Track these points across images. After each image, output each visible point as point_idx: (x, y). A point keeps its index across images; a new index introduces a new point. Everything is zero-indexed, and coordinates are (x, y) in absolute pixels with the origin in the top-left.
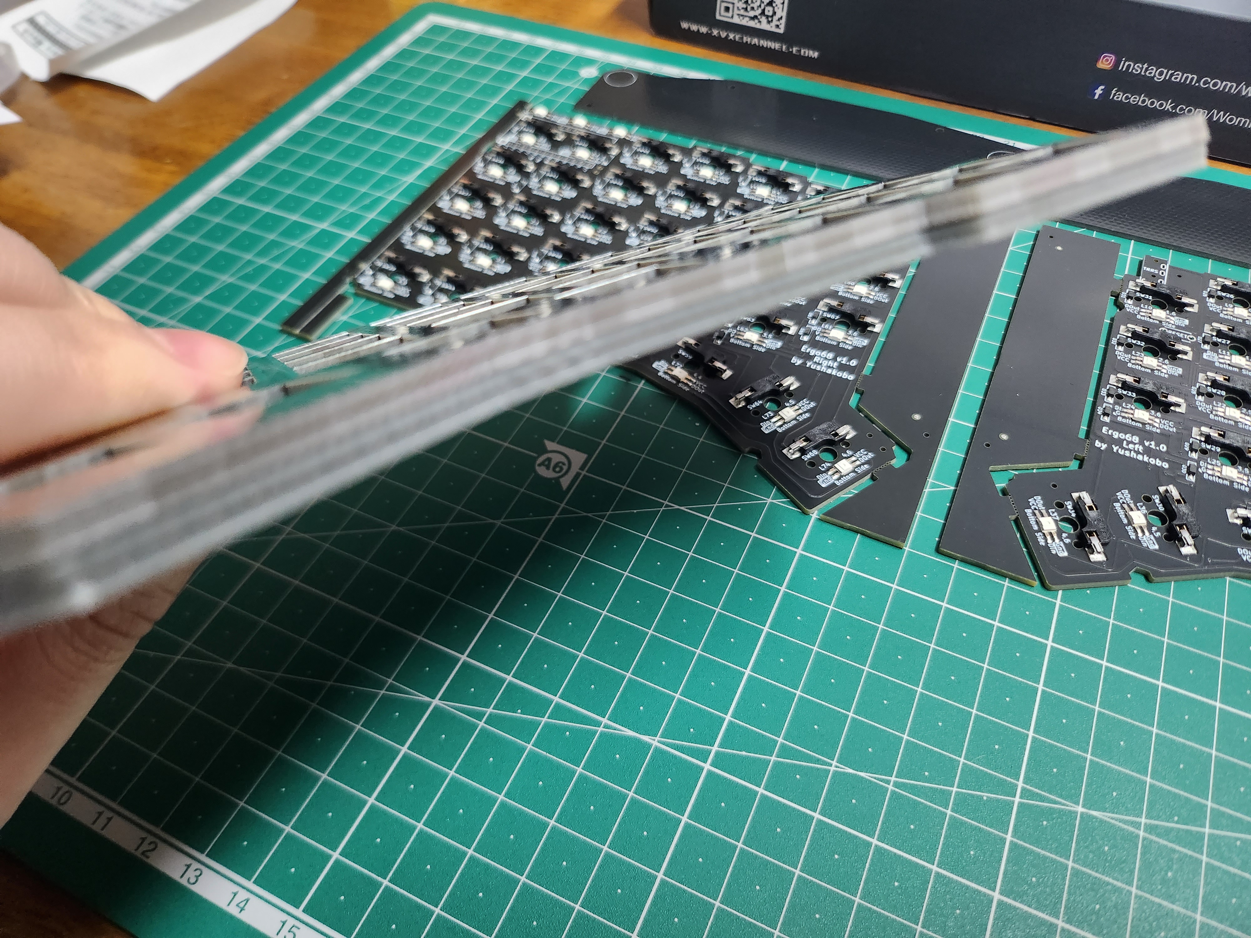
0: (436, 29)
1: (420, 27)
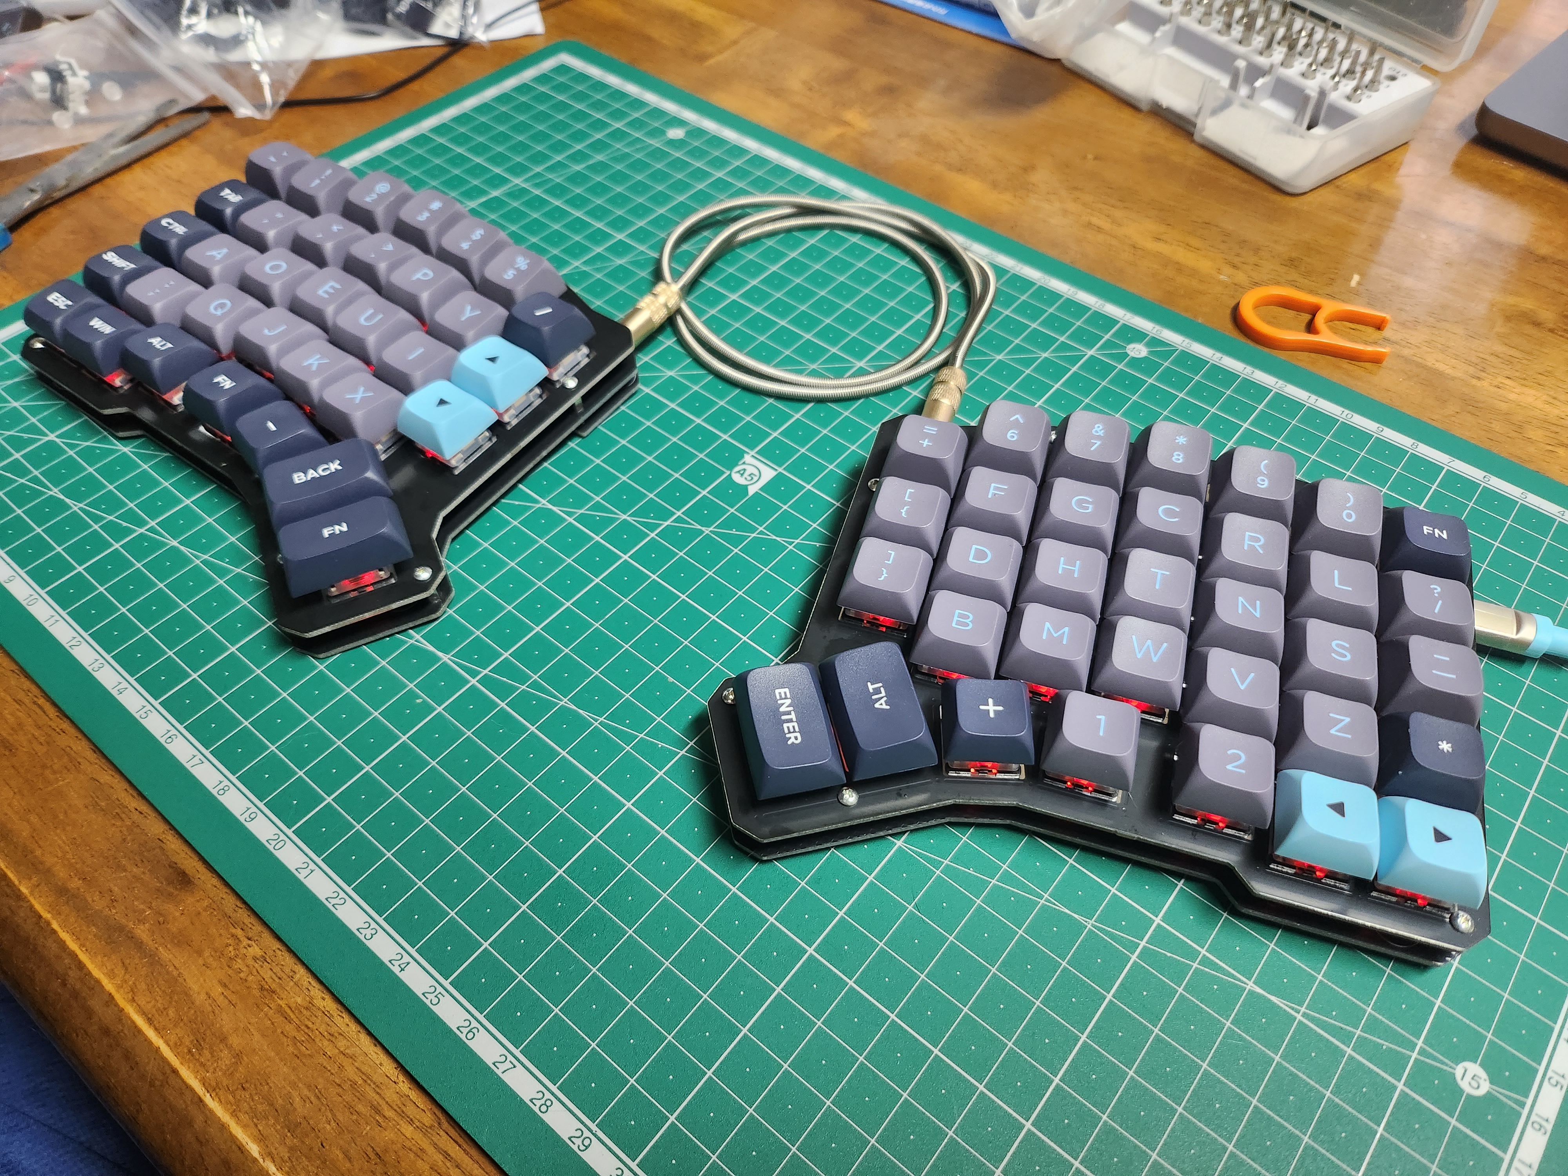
0: (563, 69)
1: (548, 65)
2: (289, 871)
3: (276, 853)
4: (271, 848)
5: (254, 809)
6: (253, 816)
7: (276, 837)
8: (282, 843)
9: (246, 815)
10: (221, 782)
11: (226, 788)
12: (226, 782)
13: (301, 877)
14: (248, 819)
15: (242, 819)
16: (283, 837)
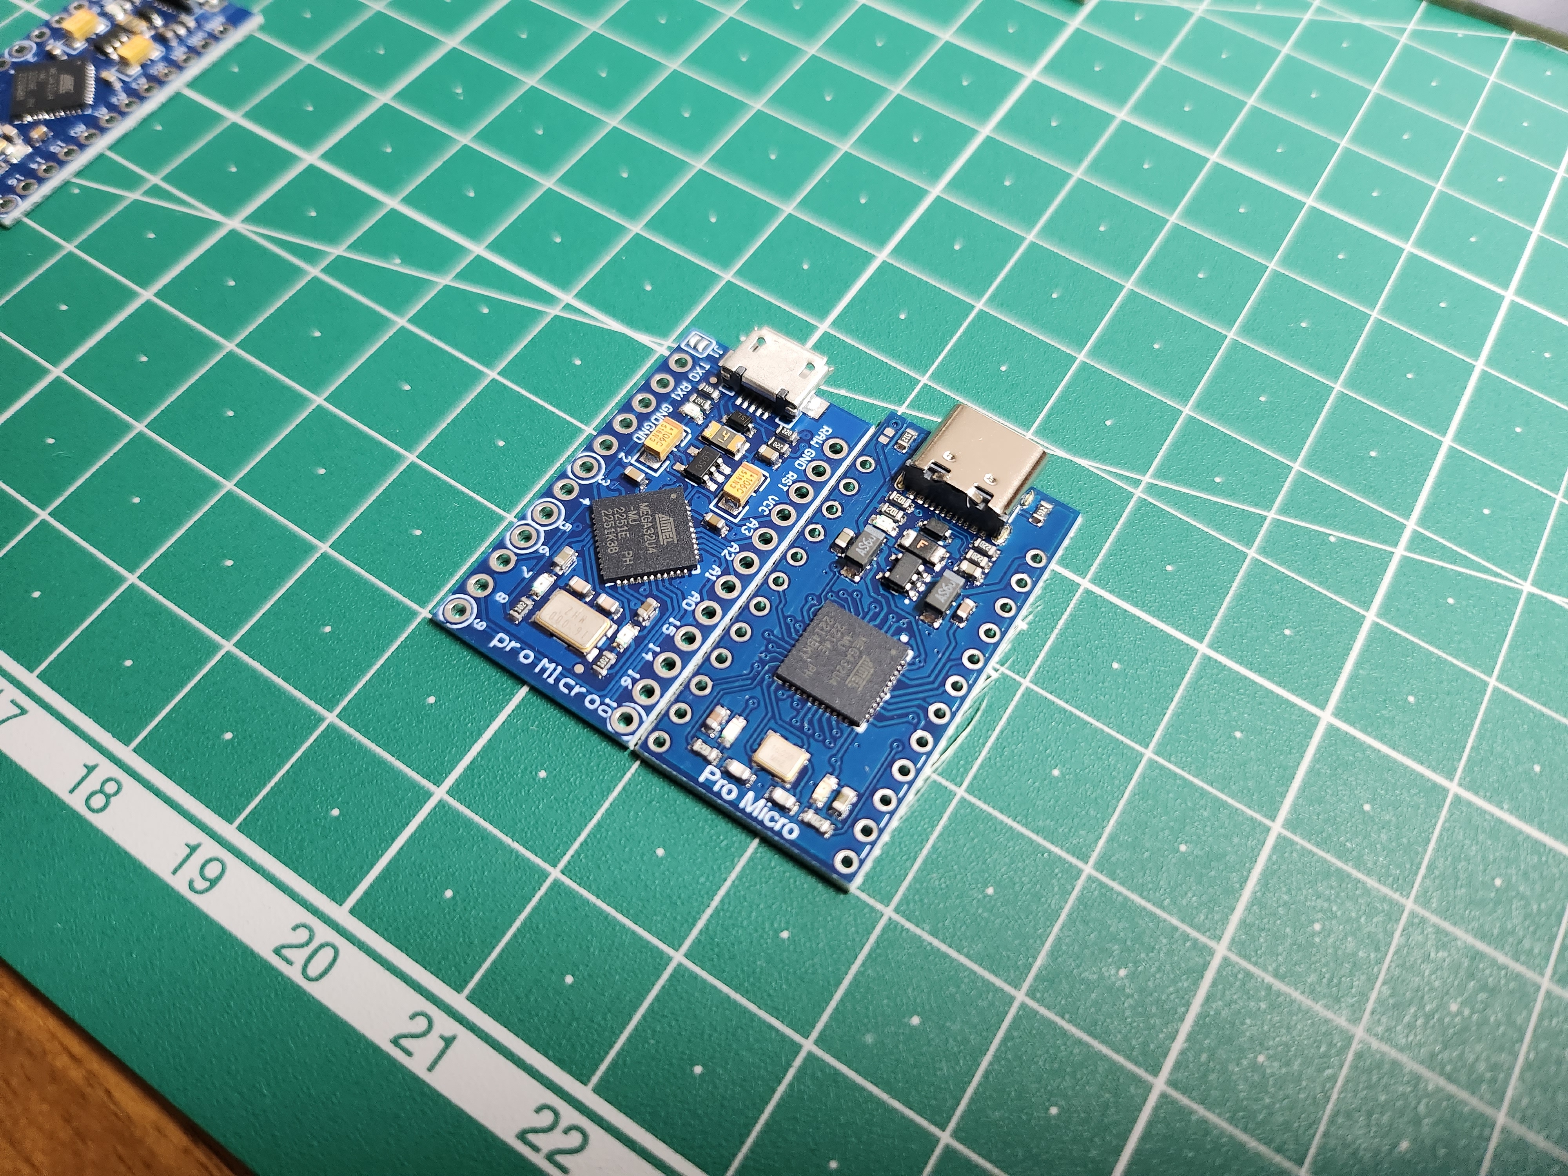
2: (377, 1049)
3: (315, 990)
4: (294, 973)
5: (210, 848)
6: (213, 870)
7: (302, 935)
8: (326, 955)
9: (191, 869)
10: (90, 769)
11: (111, 788)
12: (107, 769)
13: (417, 1066)
14: (200, 884)
15: (179, 884)
16: (324, 933)
